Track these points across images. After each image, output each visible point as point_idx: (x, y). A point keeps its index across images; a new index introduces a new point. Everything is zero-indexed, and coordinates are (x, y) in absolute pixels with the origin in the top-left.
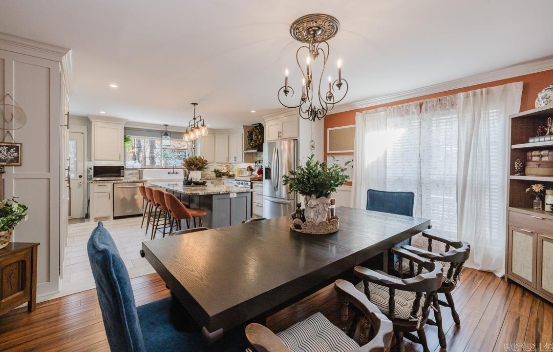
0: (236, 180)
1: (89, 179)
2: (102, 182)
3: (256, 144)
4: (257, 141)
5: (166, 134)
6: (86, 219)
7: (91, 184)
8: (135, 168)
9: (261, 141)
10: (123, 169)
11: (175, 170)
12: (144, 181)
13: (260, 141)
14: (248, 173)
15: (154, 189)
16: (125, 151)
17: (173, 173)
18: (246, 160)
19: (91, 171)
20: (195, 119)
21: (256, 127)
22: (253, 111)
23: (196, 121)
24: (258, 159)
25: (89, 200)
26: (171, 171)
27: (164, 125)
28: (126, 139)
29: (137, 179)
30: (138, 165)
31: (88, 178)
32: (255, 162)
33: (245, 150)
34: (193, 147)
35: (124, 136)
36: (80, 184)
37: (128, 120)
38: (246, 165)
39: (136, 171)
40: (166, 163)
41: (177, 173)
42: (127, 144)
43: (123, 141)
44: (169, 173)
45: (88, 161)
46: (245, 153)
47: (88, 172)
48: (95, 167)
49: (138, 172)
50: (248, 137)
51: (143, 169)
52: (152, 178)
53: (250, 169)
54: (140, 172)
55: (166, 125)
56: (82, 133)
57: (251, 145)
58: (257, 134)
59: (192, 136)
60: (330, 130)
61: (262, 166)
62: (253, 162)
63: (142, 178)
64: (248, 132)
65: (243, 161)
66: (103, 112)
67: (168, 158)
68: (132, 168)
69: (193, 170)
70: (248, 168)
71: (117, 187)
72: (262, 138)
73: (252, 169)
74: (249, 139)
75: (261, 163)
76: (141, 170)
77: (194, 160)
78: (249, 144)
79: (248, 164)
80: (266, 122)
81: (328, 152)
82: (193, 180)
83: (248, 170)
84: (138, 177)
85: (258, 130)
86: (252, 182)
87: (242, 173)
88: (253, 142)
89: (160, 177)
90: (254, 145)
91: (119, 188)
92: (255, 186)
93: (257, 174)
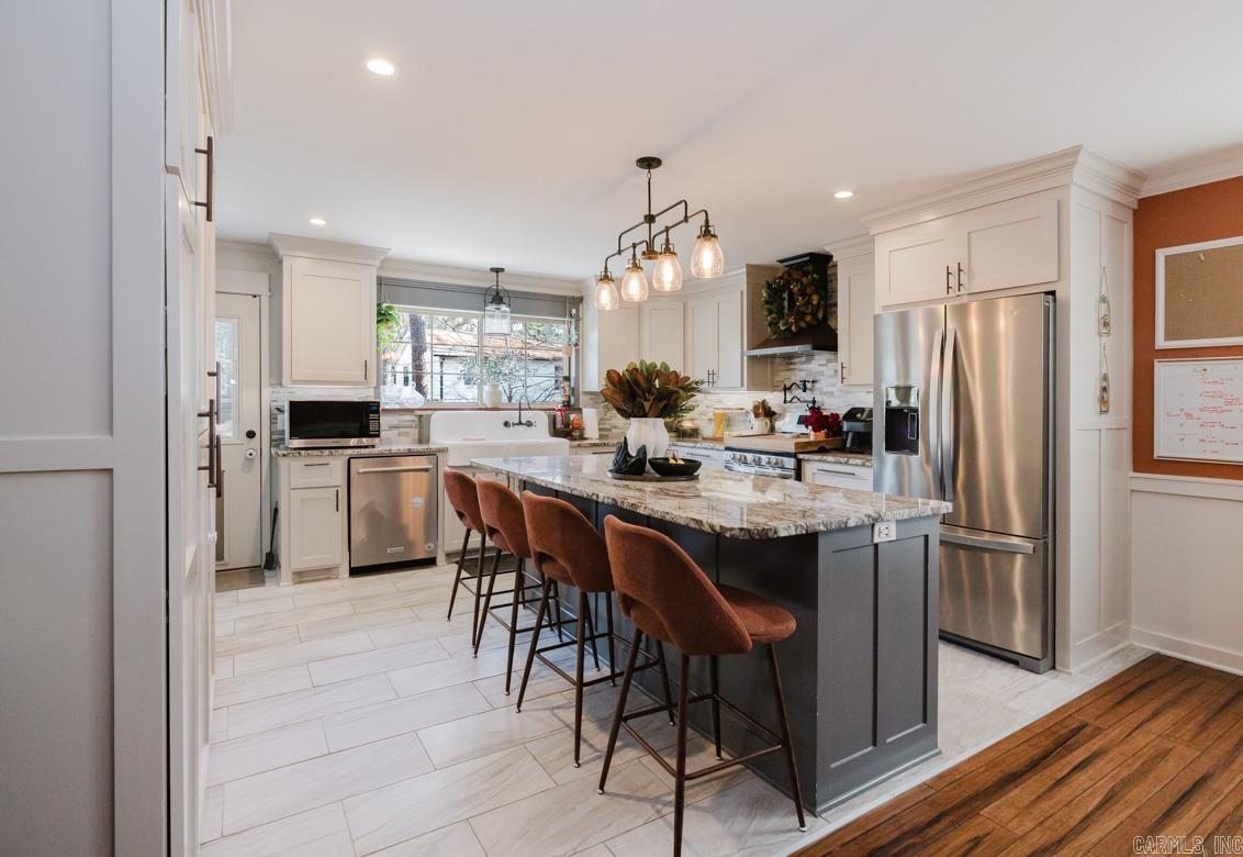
0: (727, 449)
1: (276, 442)
2: (315, 452)
3: (803, 325)
4: (804, 314)
5: (498, 298)
6: (267, 573)
7: (283, 462)
8: (407, 406)
9: (820, 315)
10: (377, 412)
11: (526, 415)
12: (440, 450)
13: (814, 314)
14: (759, 425)
15: (478, 478)
16: (378, 352)
17: (520, 423)
18: (755, 384)
19: (280, 417)
21: (798, 267)
22: (844, 195)
24: (797, 377)
25: (276, 511)
26: (513, 416)
27: (492, 270)
28: (383, 317)
29: (413, 443)
30: (413, 398)
31: (271, 440)
32: (786, 389)
33: (749, 349)
34: (573, 340)
35: (378, 305)
36: (249, 460)
37: (390, 254)
38: (749, 399)
39: (408, 417)
40: (495, 394)
41: (529, 424)
42: (383, 327)
43: (375, 319)
44: (506, 424)
45: (271, 385)
46: (752, 359)
47: (273, 419)
48: (292, 404)
49: (416, 419)
50: (767, 302)
51: (429, 412)
52: (465, 440)
53: (765, 412)
54: (420, 421)
55: (498, 271)
56: (255, 296)
57: (783, 328)
58: (808, 291)
59: (634, 288)
60: (1166, 257)
61: (814, 402)
62: (773, 388)
63: (428, 442)
64: (769, 285)
65: (742, 385)
66: (318, 222)
67: (501, 377)
68: (398, 407)
69: (645, 416)
70: (756, 408)
71: (361, 471)
72: (823, 303)
73: (774, 413)
74: (773, 307)
75: (810, 390)
76: (424, 413)
77: (649, 380)
78: (770, 324)
79: (759, 396)
80: (876, 238)
81: (1161, 342)
82: (649, 456)
83: (757, 416)
84: (417, 437)
85: (810, 277)
86: (801, 456)
87: (729, 425)
88: (791, 320)
89: (484, 440)
90: (793, 328)
91: (365, 473)
92: (814, 474)
93: (802, 429)
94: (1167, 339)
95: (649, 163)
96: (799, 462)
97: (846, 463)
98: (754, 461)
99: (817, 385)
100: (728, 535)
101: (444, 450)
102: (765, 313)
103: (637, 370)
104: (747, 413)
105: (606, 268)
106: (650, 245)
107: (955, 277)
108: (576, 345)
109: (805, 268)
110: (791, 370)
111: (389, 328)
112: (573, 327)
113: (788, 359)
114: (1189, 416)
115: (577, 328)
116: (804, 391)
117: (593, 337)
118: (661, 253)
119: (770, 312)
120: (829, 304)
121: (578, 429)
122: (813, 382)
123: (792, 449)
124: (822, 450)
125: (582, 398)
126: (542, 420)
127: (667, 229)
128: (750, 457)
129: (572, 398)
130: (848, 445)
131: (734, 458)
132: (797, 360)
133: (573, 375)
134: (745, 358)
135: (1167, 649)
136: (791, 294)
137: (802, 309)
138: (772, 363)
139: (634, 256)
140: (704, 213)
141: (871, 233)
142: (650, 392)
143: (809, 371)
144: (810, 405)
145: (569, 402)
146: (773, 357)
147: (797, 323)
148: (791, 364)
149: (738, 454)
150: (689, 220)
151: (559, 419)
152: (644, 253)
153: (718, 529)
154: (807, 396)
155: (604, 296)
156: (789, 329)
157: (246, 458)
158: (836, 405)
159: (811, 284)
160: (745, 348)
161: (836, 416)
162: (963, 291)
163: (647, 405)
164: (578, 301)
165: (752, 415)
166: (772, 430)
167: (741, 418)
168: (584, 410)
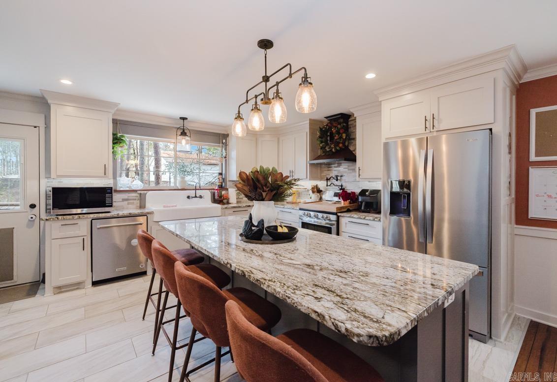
0: (301, 209)
2: (69, 217)
3: (338, 148)
4: (338, 143)
5: (184, 133)
8: (133, 188)
9: (347, 144)
10: (111, 192)
11: (199, 193)
12: (148, 213)
13: (344, 143)
14: (314, 197)
16: (115, 160)
17: (196, 197)
18: (313, 178)
20: (266, 79)
21: (335, 120)
22: (370, 76)
23: (269, 84)
24: (333, 174)
26: (192, 193)
27: (181, 118)
28: (117, 140)
29: (136, 209)
30: (137, 184)
32: (327, 180)
33: (310, 160)
34: (224, 155)
35: (114, 134)
36: (31, 221)
37: (120, 106)
39: (134, 195)
40: (183, 181)
41: (201, 197)
42: (118, 149)
43: (112, 142)
44: (188, 197)
45: (45, 177)
46: (311, 165)
47: (48, 197)
48: (54, 189)
49: (138, 195)
50: (320, 137)
51: (145, 192)
52: (164, 207)
53: (317, 190)
54: (140, 196)
55: (184, 119)
56: (35, 127)
57: (328, 150)
58: (341, 131)
59: (256, 122)
60: (536, 113)
61: (342, 186)
62: (321, 179)
63: (145, 207)
64: (321, 129)
65: (307, 178)
66: (66, 82)
67: (186, 173)
68: (128, 189)
69: (263, 200)
70: (313, 188)
71: (98, 227)
72: (348, 137)
73: (321, 191)
74: (323, 140)
75: (339, 180)
76: (142, 192)
77: (266, 178)
78: (321, 148)
79: (314, 183)
80: (382, 102)
81: (533, 157)
82: (266, 225)
83: (313, 192)
84: (139, 205)
85: (342, 125)
86: (339, 214)
87: (299, 196)
88: (332, 146)
89: (176, 206)
90: (333, 150)
91: (101, 228)
92: (346, 223)
93: (336, 199)
94: (536, 156)
95: (266, 44)
96: (338, 217)
97: (364, 219)
98: (315, 216)
99: (343, 178)
100: (355, 340)
101: (151, 213)
102: (319, 142)
103: (258, 172)
104: (308, 190)
105: (239, 112)
106: (266, 94)
107: (430, 122)
108: (225, 157)
109: (339, 121)
110: (330, 170)
111: (121, 147)
112: (224, 149)
113: (329, 165)
114: (550, 196)
115: (226, 149)
116: (337, 180)
117: (233, 154)
118: (273, 98)
119: (322, 142)
120: (351, 138)
121: (226, 199)
122: (341, 176)
123: (335, 211)
124: (348, 211)
125: (228, 183)
126: (207, 195)
127: (277, 84)
128: (312, 214)
129: (223, 184)
130: (363, 208)
131: (304, 214)
132: (333, 166)
133: (224, 172)
134: (308, 165)
135: (537, 318)
136: (332, 133)
137: (338, 141)
138: (321, 167)
139: (256, 102)
140: (303, 70)
141: (380, 100)
142: (266, 185)
143: (339, 171)
144: (340, 188)
145: (222, 185)
146: (321, 164)
147: (335, 147)
148: (330, 167)
149: (306, 212)
150: (293, 76)
151: (216, 194)
152: (262, 100)
153: (343, 330)
154: (339, 183)
155: (238, 129)
156: (331, 150)
157: (29, 220)
158: (354, 187)
159: (342, 128)
160: (308, 160)
161: (354, 193)
162: (435, 129)
163: (264, 194)
164: (226, 136)
165: (311, 192)
166: (321, 199)
167: (305, 193)
168: (229, 189)
